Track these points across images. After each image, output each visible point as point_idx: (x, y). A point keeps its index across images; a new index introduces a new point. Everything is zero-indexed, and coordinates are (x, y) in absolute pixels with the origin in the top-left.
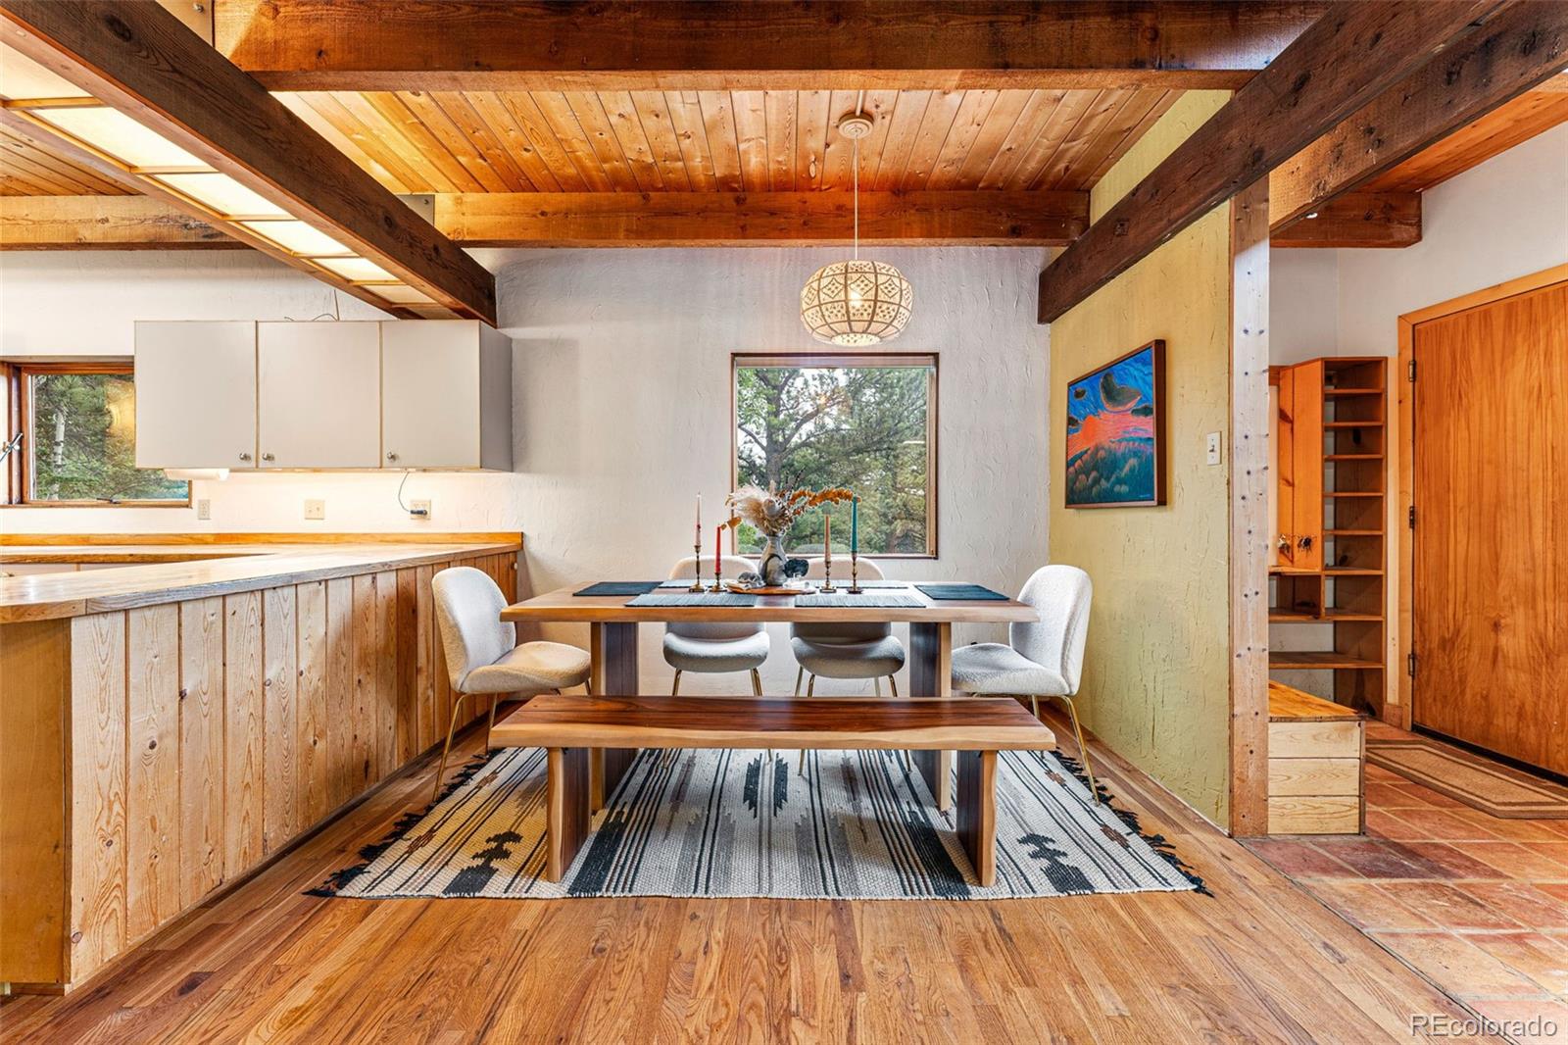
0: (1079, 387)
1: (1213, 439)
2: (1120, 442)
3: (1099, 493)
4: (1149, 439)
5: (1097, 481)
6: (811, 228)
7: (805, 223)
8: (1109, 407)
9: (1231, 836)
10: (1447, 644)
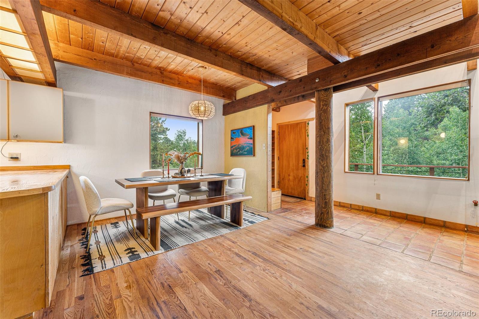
0: (234, 131)
1: (264, 145)
2: (245, 144)
3: (240, 154)
4: (252, 144)
5: (239, 151)
6: (181, 85)
7: (179, 84)
8: (242, 136)
9: (267, 212)
10: (283, 179)
